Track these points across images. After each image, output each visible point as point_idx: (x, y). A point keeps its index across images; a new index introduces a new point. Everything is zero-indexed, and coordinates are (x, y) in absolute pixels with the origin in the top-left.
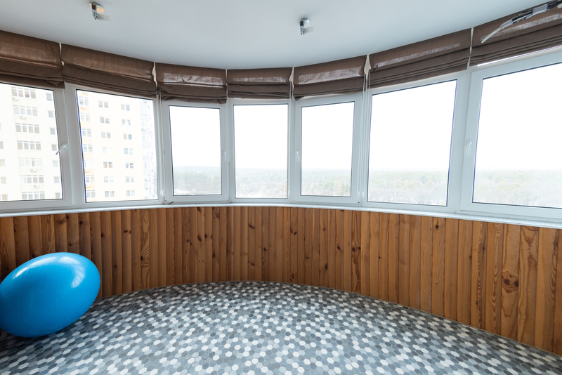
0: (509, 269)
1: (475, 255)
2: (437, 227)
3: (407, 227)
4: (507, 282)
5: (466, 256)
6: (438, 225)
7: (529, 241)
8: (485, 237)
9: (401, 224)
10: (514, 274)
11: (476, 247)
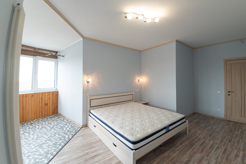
0: (46, 102)
1: (40, 101)
2: (32, 96)
3: (25, 98)
4: (46, 104)
5: (39, 101)
6: (33, 95)
7: (49, 95)
8: (42, 96)
9: (23, 97)
10: (47, 102)
11: (41, 99)
